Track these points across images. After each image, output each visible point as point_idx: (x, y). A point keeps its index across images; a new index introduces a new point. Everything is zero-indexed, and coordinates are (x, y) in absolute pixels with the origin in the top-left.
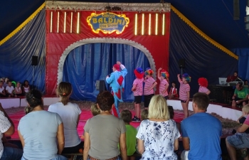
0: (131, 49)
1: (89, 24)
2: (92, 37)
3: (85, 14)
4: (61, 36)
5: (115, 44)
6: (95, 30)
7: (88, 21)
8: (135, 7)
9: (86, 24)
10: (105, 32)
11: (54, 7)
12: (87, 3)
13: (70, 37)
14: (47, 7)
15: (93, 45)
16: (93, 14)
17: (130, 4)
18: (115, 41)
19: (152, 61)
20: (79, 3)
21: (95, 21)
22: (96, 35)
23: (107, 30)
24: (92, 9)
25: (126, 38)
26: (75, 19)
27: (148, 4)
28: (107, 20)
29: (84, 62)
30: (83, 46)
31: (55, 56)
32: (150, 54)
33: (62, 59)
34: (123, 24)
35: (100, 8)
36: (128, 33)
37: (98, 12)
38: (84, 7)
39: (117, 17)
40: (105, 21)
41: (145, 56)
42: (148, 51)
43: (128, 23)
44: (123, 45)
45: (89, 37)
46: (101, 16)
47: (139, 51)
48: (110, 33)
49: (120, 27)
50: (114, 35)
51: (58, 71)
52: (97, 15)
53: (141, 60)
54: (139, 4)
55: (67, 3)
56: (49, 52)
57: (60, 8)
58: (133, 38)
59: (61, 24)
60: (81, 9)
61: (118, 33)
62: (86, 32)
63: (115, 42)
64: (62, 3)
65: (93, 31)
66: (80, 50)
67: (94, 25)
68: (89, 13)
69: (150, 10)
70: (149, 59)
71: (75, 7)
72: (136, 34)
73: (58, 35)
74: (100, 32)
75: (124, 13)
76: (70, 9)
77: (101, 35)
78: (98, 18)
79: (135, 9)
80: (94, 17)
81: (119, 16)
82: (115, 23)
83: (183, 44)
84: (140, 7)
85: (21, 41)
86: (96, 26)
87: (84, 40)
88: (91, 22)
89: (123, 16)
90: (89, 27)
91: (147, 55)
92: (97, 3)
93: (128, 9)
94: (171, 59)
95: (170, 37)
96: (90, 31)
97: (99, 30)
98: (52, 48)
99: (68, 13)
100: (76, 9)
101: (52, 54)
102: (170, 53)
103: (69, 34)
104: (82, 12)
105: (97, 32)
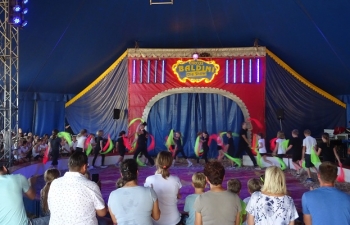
0: (220, 99)
1: (175, 73)
2: (178, 87)
3: (170, 62)
4: (144, 86)
5: (204, 94)
6: (182, 78)
7: (174, 69)
8: (226, 52)
9: (172, 72)
10: (193, 81)
11: (137, 55)
12: (172, 50)
13: (154, 88)
14: (129, 55)
15: (179, 96)
16: (179, 62)
17: (220, 50)
18: (204, 90)
19: (246, 112)
20: (164, 50)
21: (181, 69)
22: (183, 85)
23: (195, 78)
24: (178, 56)
25: (216, 87)
26: (159, 68)
27: (240, 49)
28: (195, 67)
29: (170, 114)
30: (168, 97)
31: (138, 109)
32: (244, 104)
33: (146, 112)
34: (213, 71)
36: (218, 82)
37: (184, 60)
38: (169, 54)
39: (205, 65)
40: (192, 69)
41: (238, 107)
42: (241, 101)
43: (218, 70)
44: (212, 94)
45: (175, 87)
46: (188, 64)
47: (231, 101)
48: (198, 82)
49: (209, 75)
50: (202, 84)
52: (184, 63)
53: (233, 110)
54: (230, 49)
55: (150, 50)
56: (132, 104)
57: (144, 56)
58: (223, 88)
59: (144, 73)
60: (166, 56)
61: (207, 81)
62: (172, 81)
63: (203, 92)
64: (146, 50)
65: (180, 80)
66: (164, 101)
67: (180, 73)
68: (174, 61)
69: (242, 55)
72: (227, 82)
73: (141, 85)
74: (187, 81)
75: (213, 59)
76: (154, 56)
77: (188, 84)
78: (184, 65)
79: (225, 55)
80: (180, 65)
81: (208, 62)
82: (203, 71)
83: (281, 92)
84: (231, 52)
85: (101, 92)
86: (183, 74)
87: (169, 90)
88: (177, 70)
89: (213, 62)
90: (175, 76)
92: (183, 50)
93: (218, 55)
94: (267, 109)
95: (267, 84)
96: (177, 80)
97: (186, 78)
98: (135, 100)
99: (152, 61)
100: (160, 56)
101: (135, 107)
102: (266, 103)
103: (154, 83)
104: (166, 61)
105: (183, 81)
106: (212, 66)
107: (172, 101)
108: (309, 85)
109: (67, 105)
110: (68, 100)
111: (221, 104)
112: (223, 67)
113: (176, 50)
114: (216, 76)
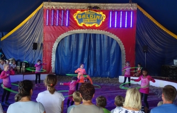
0: (105, 38)
1: (76, 19)
2: (78, 29)
3: (72, 12)
4: (54, 28)
6: (80, 23)
7: (75, 17)
8: (110, 6)
9: (73, 19)
10: (87, 25)
11: (49, 6)
12: (74, 4)
13: (61, 29)
14: (44, 6)
15: (78, 35)
16: (78, 12)
17: (106, 4)
19: (122, 47)
20: (68, 4)
21: (80, 17)
22: (81, 28)
23: (89, 23)
24: (78, 8)
25: (103, 29)
26: (65, 16)
27: (120, 5)
28: (89, 16)
29: (72, 47)
30: (71, 36)
31: (50, 43)
32: (121, 41)
33: (55, 45)
34: (101, 19)
35: (84, 7)
36: (105, 26)
37: (82, 11)
38: (72, 7)
39: (96, 14)
40: (87, 17)
41: (117, 43)
42: (119, 40)
43: (104, 18)
44: (100, 35)
45: (75, 29)
46: (84, 13)
47: (113, 39)
48: (91, 26)
49: (98, 21)
50: (94, 28)
51: (52, 54)
52: (82, 13)
53: (114, 45)
54: (113, 4)
55: (59, 3)
56: (46, 40)
57: (54, 8)
58: (108, 30)
59: (55, 19)
60: (69, 8)
61: (97, 26)
62: (73, 25)
63: (94, 33)
64: (55, 3)
65: (79, 24)
66: (67, 38)
67: (79, 20)
68: (75, 11)
69: (121, 9)
70: (120, 46)
71: (65, 7)
72: (110, 26)
73: (52, 27)
74: (83, 25)
75: (101, 11)
76: (62, 8)
77: (84, 27)
78: (82, 14)
79: (110, 8)
80: (79, 14)
81: (98, 13)
82: (94, 19)
83: (147, 35)
84: (114, 6)
85: (25, 31)
86: (81, 21)
87: (71, 31)
88: (77, 17)
89: (101, 13)
90: (75, 21)
91: (119, 43)
92: (81, 4)
93: (105, 8)
94: (137, 45)
95: (137, 29)
96: (76, 24)
97: (83, 23)
98: (48, 37)
99: (60, 11)
100: (66, 8)
101: (47, 41)
102: (136, 42)
103: (60, 26)
104: (70, 11)
105: (81, 25)
106: (101, 15)
107: (74, 38)
108: (165, 30)
109: (2, 39)
110: (3, 36)
111: (106, 41)
112: (108, 16)
113: (77, 4)
114: (103, 22)
